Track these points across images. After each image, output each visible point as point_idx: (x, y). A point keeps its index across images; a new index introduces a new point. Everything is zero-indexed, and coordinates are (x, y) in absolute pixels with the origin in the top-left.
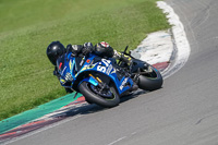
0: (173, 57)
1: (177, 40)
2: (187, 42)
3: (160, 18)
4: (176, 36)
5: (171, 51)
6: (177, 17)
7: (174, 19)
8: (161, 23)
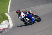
0: (9, 27)
1: (10, 23)
2: (12, 23)
3: (6, 17)
4: (9, 22)
5: (8, 25)
6: (10, 17)
7: (9, 17)
8: (6, 18)
